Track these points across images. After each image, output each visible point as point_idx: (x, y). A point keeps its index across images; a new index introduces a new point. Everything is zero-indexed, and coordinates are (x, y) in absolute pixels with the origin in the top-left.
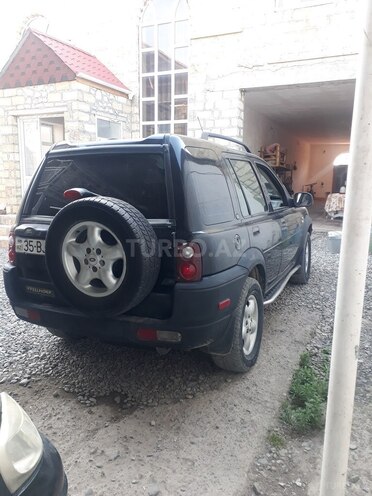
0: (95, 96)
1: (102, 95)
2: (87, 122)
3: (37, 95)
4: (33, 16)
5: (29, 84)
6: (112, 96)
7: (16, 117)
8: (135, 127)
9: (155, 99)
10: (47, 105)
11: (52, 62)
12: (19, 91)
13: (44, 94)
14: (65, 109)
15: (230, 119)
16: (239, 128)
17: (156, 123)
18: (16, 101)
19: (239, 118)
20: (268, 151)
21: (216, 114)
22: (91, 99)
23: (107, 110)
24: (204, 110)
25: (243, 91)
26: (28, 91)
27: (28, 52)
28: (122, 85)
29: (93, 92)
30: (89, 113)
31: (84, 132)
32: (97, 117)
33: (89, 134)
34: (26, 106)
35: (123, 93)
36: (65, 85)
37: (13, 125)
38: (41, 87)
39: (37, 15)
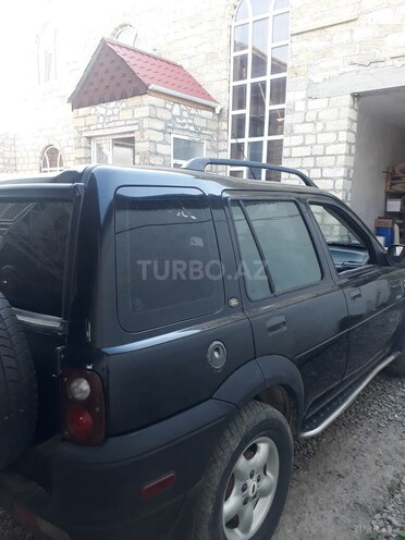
0: (171, 110)
1: (181, 110)
2: (160, 142)
3: (110, 112)
4: (122, 26)
5: (102, 101)
6: (193, 111)
7: (90, 138)
8: (222, 146)
9: (247, 112)
10: (118, 124)
11: (124, 75)
12: (92, 110)
13: (116, 111)
14: (136, 128)
15: (337, 132)
16: (349, 144)
17: (247, 140)
18: (90, 121)
19: (349, 130)
20: (397, 170)
21: (320, 127)
22: (167, 116)
23: (186, 127)
24: (305, 122)
25: (357, 96)
26: (101, 109)
27: (102, 65)
28: (208, 97)
29: (169, 106)
30: (164, 132)
31: (157, 154)
32: (173, 136)
33: (163, 156)
34: (100, 126)
35: (209, 106)
36: (137, 100)
37: (86, 147)
38: (113, 104)
39: (126, 25)
